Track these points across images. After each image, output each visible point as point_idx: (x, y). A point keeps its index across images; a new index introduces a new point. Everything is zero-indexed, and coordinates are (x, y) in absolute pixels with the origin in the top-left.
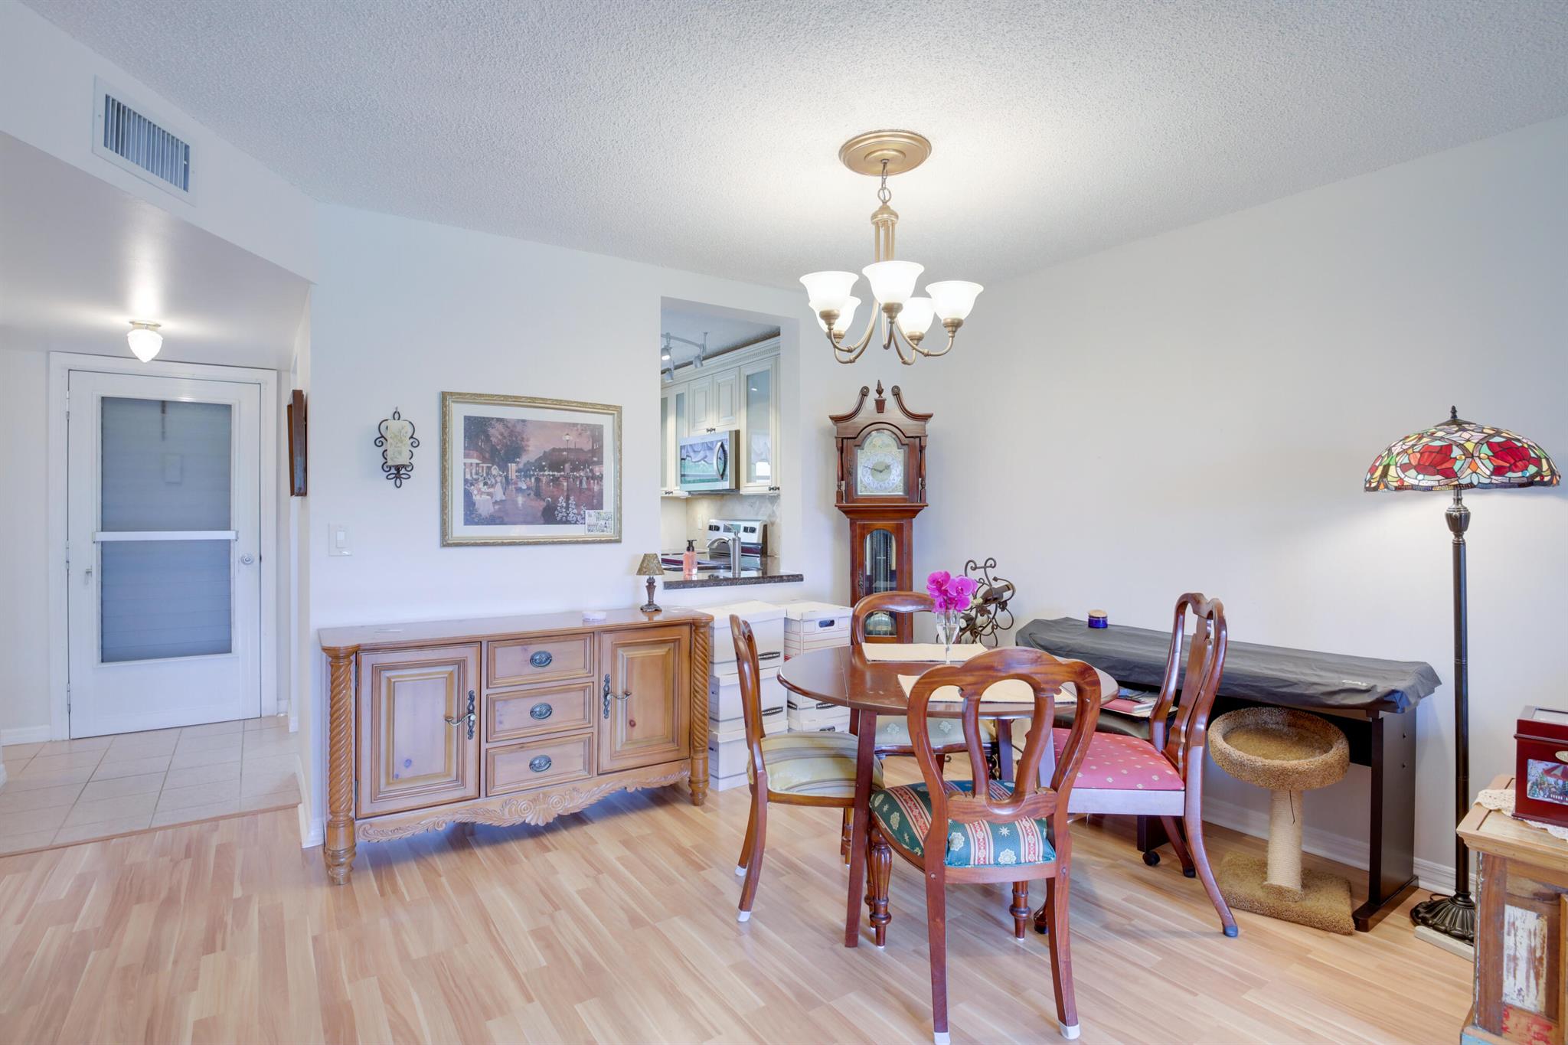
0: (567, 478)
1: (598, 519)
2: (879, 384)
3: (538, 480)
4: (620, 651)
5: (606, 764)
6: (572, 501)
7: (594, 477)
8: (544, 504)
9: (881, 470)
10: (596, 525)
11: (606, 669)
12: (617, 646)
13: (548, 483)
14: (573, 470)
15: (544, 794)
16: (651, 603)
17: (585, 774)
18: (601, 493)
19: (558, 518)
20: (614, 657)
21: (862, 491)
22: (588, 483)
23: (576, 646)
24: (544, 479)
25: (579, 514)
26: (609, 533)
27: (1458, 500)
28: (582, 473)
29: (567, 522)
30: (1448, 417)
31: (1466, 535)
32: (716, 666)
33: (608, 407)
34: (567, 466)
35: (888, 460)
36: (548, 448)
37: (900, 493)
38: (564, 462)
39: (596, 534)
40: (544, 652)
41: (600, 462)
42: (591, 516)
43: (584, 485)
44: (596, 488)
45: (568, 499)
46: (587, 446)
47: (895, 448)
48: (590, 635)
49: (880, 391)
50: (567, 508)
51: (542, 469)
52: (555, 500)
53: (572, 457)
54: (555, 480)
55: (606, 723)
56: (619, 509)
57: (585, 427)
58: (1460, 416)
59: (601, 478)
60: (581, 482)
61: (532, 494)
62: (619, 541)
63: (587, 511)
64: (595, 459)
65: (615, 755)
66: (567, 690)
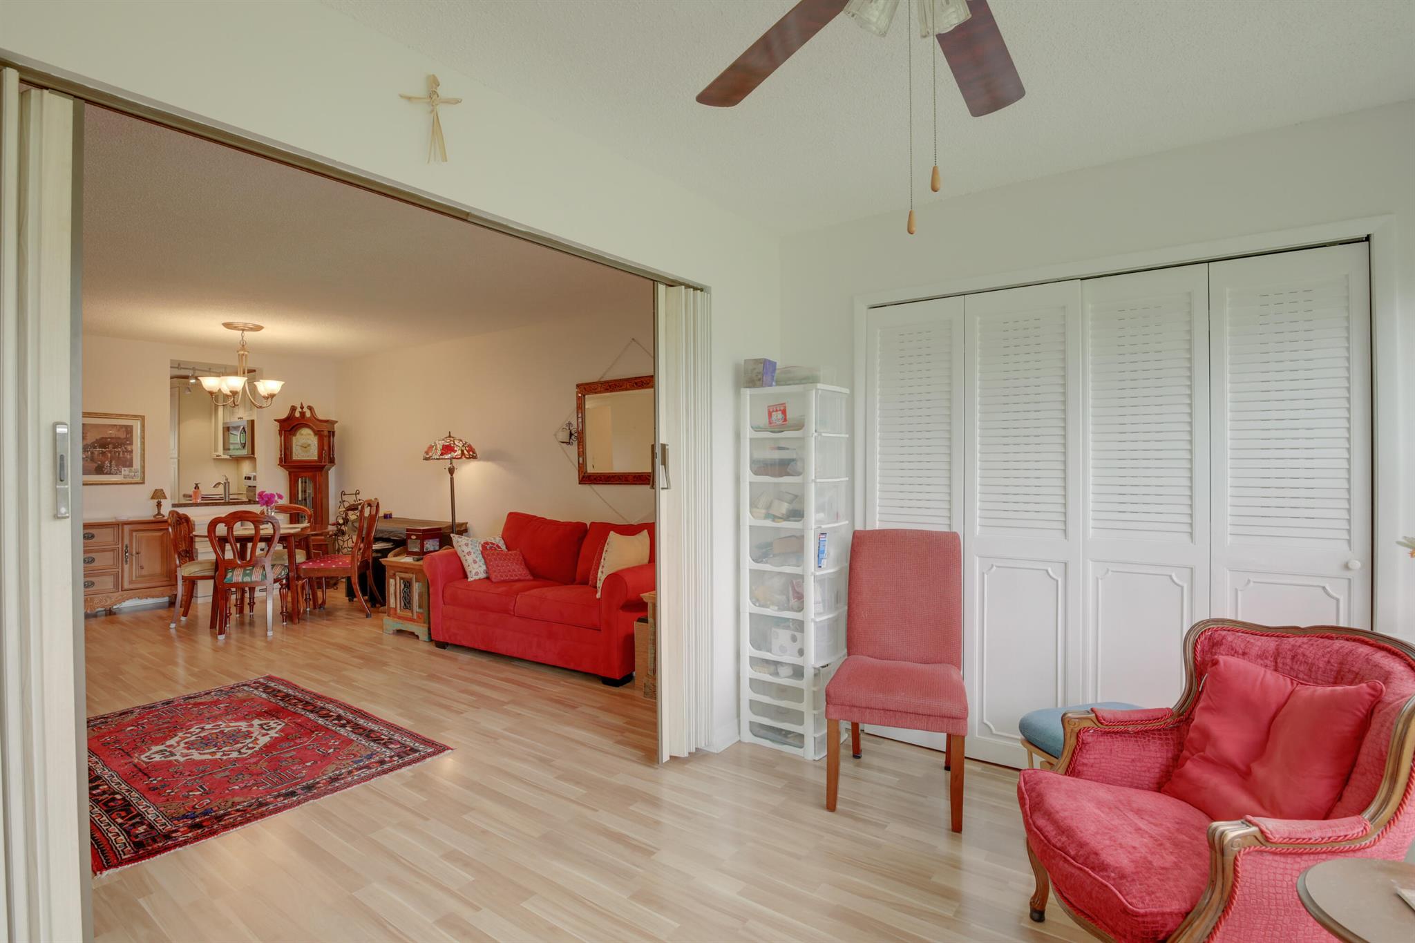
0: (110, 452)
1: (130, 472)
2: (302, 404)
3: (92, 453)
4: (134, 534)
5: (126, 586)
6: (113, 463)
7: (127, 451)
8: (96, 465)
9: (306, 447)
10: (129, 475)
11: (126, 541)
12: (132, 531)
13: (98, 455)
14: (114, 448)
15: (91, 599)
16: (159, 513)
17: (114, 590)
18: (132, 459)
19: (105, 472)
20: (131, 536)
21: (295, 457)
22: (123, 454)
23: (109, 530)
24: (96, 453)
25: (118, 470)
26: (138, 479)
27: (451, 463)
28: (120, 450)
29: (110, 474)
30: (448, 435)
31: (454, 475)
32: (196, 543)
33: (136, 416)
34: (110, 446)
35: (309, 442)
36: (99, 437)
37: (316, 458)
38: (108, 444)
39: (129, 480)
40: (90, 533)
41: (131, 444)
42: (125, 471)
43: (121, 455)
44: (128, 457)
45: (111, 462)
46: (122, 435)
47: (313, 436)
48: (118, 525)
49: (302, 408)
50: (111, 467)
51: (95, 447)
52: (103, 463)
53: (113, 441)
54: (103, 453)
55: (126, 567)
56: (143, 467)
57: (122, 426)
58: (452, 435)
59: (131, 452)
60: (119, 454)
61: (89, 460)
62: (143, 483)
63: (123, 469)
64: (128, 442)
65: (131, 582)
66: (103, 551)
